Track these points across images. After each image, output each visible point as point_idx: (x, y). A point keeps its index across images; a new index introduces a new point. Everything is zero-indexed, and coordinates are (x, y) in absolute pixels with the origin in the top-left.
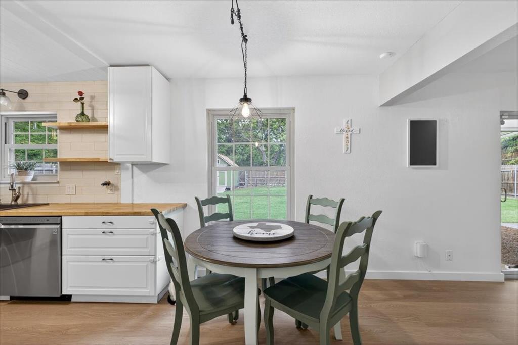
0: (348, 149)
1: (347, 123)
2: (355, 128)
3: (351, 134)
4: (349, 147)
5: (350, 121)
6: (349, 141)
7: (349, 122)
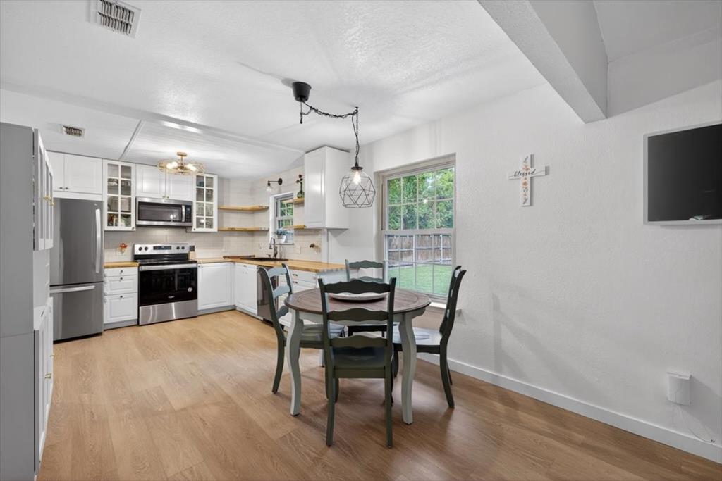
0: (526, 200)
1: (525, 161)
2: (539, 167)
3: (532, 178)
4: (528, 196)
5: (529, 157)
6: (529, 189)
7: (529, 160)
